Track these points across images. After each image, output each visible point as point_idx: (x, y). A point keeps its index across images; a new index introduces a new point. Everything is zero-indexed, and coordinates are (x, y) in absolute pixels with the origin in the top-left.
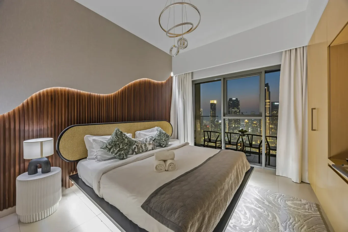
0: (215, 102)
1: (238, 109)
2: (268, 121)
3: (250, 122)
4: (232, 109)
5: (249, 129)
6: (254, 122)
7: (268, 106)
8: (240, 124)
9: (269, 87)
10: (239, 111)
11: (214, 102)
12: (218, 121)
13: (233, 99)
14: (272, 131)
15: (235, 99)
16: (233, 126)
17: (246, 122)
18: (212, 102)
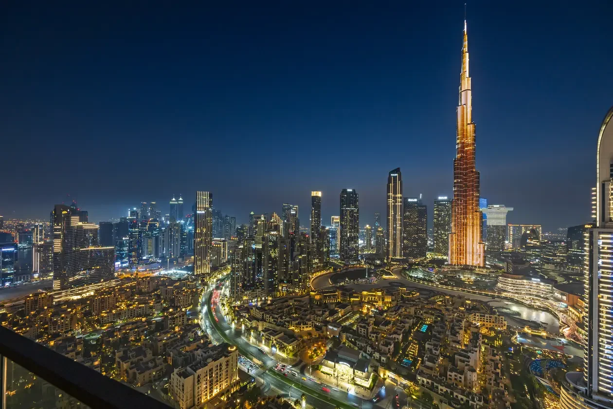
0: (319, 194)
1: (356, 207)
2: (399, 228)
3: (373, 229)
4: (346, 207)
5: (371, 241)
6: (379, 229)
7: (399, 204)
8: (358, 232)
9: (400, 174)
10: (358, 210)
11: (317, 195)
12: (323, 228)
13: (348, 190)
14: (404, 243)
15: (351, 190)
16: (348, 234)
17: (367, 229)
18: (314, 194)
